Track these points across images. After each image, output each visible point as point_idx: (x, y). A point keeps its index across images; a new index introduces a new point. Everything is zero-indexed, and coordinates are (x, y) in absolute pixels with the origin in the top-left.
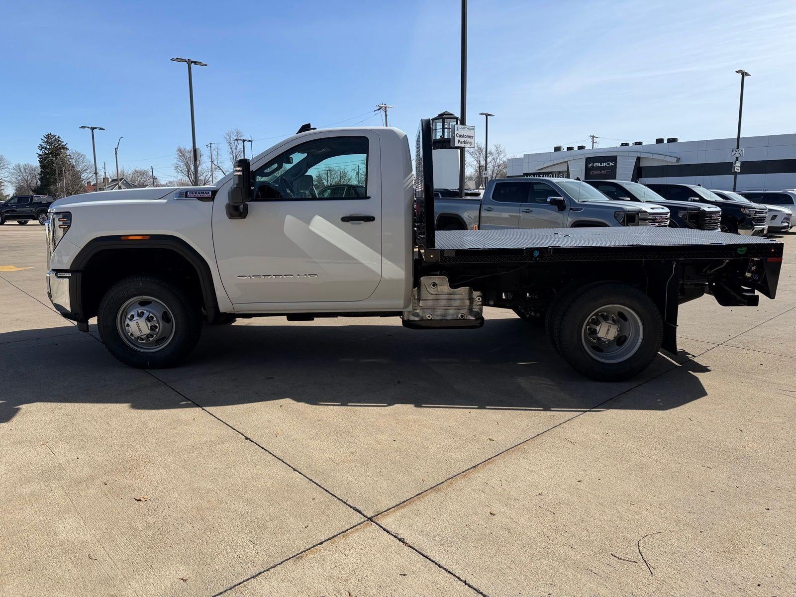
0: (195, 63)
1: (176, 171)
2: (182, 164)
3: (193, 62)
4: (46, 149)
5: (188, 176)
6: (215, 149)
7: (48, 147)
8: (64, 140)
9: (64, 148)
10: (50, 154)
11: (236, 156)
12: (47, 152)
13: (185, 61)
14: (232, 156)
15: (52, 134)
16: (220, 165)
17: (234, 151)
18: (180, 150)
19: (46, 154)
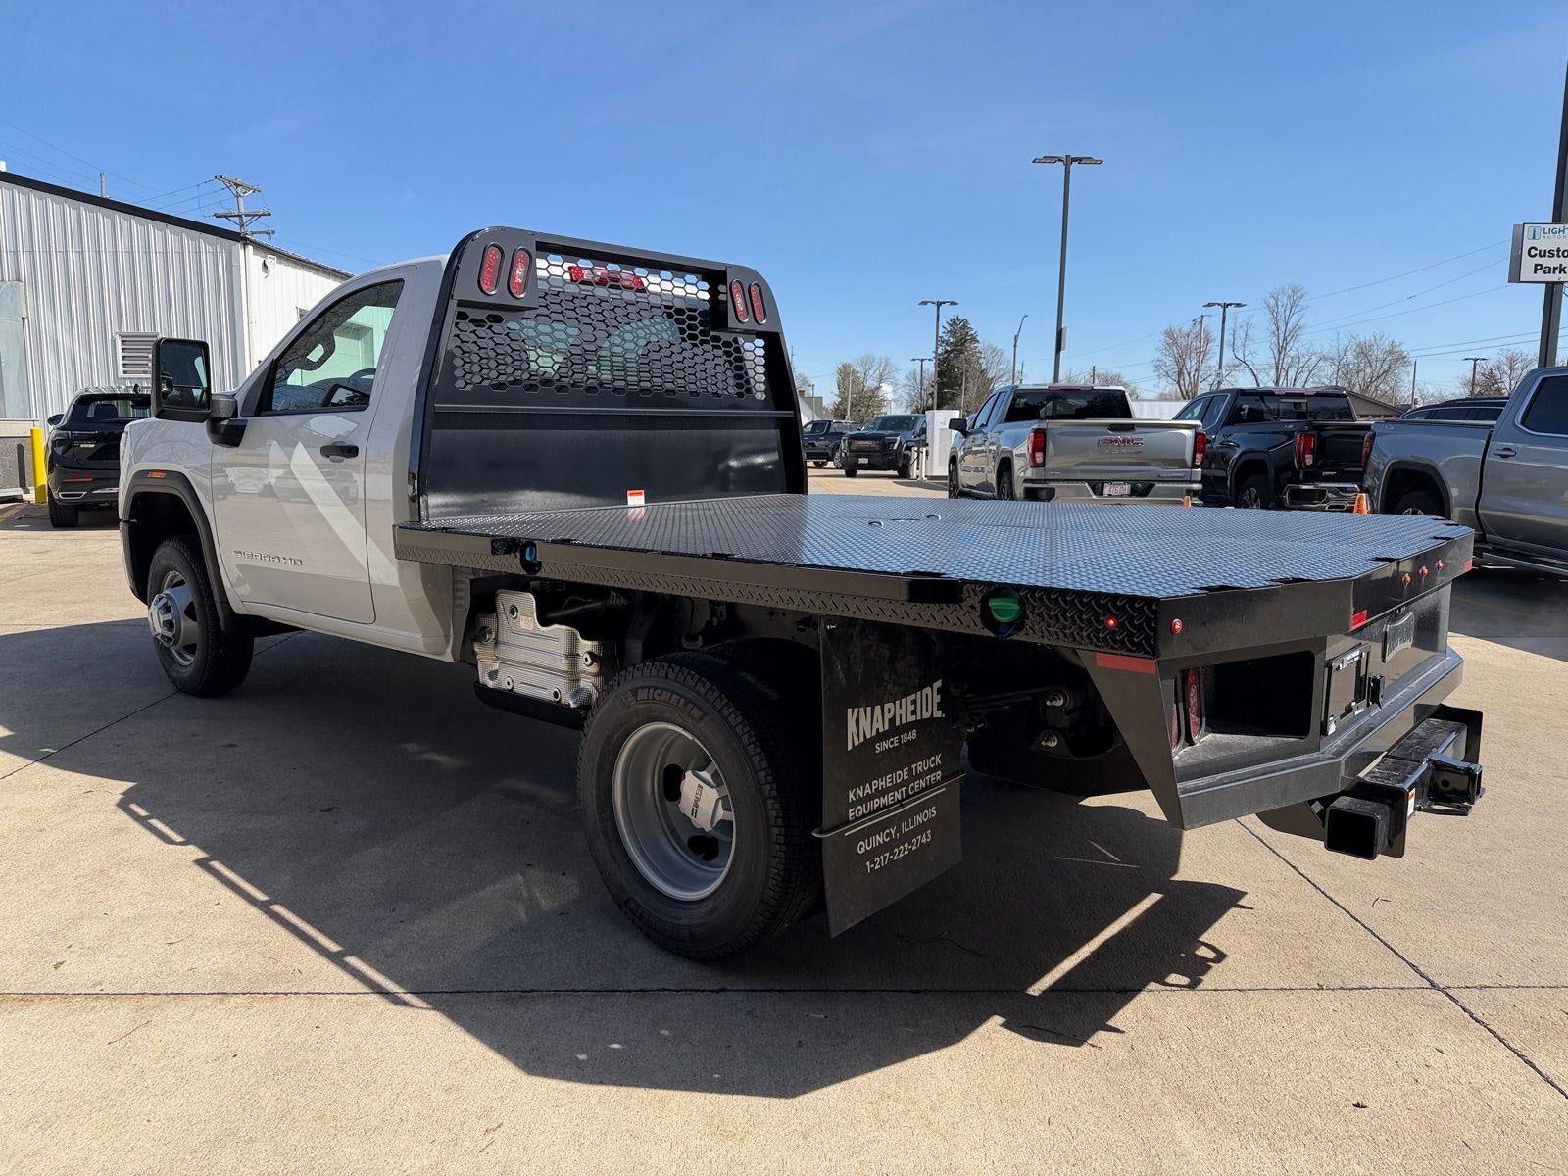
0: (1079, 160)
1: (1157, 373)
2: (1170, 361)
3: (1074, 159)
4: (947, 344)
5: (1178, 383)
6: (1241, 327)
7: (951, 340)
8: (975, 326)
9: (974, 340)
10: (951, 351)
11: (1285, 339)
12: (948, 348)
13: (1060, 160)
14: (1275, 339)
15: (960, 318)
16: (1248, 358)
17: (1282, 329)
18: (1170, 334)
19: (946, 351)
